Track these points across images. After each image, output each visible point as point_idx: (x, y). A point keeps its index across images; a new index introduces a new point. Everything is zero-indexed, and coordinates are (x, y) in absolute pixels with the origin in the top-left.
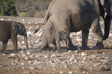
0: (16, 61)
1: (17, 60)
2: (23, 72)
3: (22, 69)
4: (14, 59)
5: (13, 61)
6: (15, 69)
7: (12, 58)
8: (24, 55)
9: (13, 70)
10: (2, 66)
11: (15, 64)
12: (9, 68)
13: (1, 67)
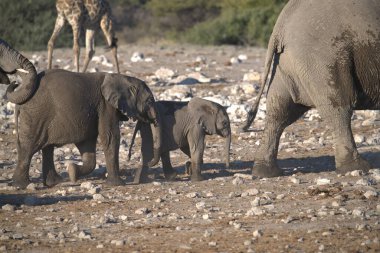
0: (335, 204)
1: (337, 201)
2: (359, 241)
3: (356, 232)
4: (326, 197)
5: (324, 202)
6: (331, 230)
7: (320, 192)
8: (360, 182)
9: (325, 234)
10: (289, 218)
11: (332, 213)
12: (310, 226)
13: (286, 222)
